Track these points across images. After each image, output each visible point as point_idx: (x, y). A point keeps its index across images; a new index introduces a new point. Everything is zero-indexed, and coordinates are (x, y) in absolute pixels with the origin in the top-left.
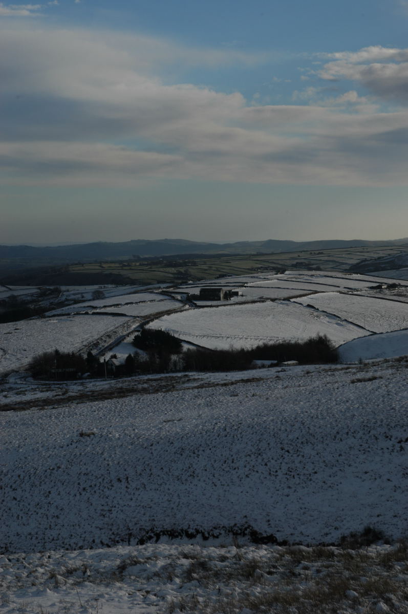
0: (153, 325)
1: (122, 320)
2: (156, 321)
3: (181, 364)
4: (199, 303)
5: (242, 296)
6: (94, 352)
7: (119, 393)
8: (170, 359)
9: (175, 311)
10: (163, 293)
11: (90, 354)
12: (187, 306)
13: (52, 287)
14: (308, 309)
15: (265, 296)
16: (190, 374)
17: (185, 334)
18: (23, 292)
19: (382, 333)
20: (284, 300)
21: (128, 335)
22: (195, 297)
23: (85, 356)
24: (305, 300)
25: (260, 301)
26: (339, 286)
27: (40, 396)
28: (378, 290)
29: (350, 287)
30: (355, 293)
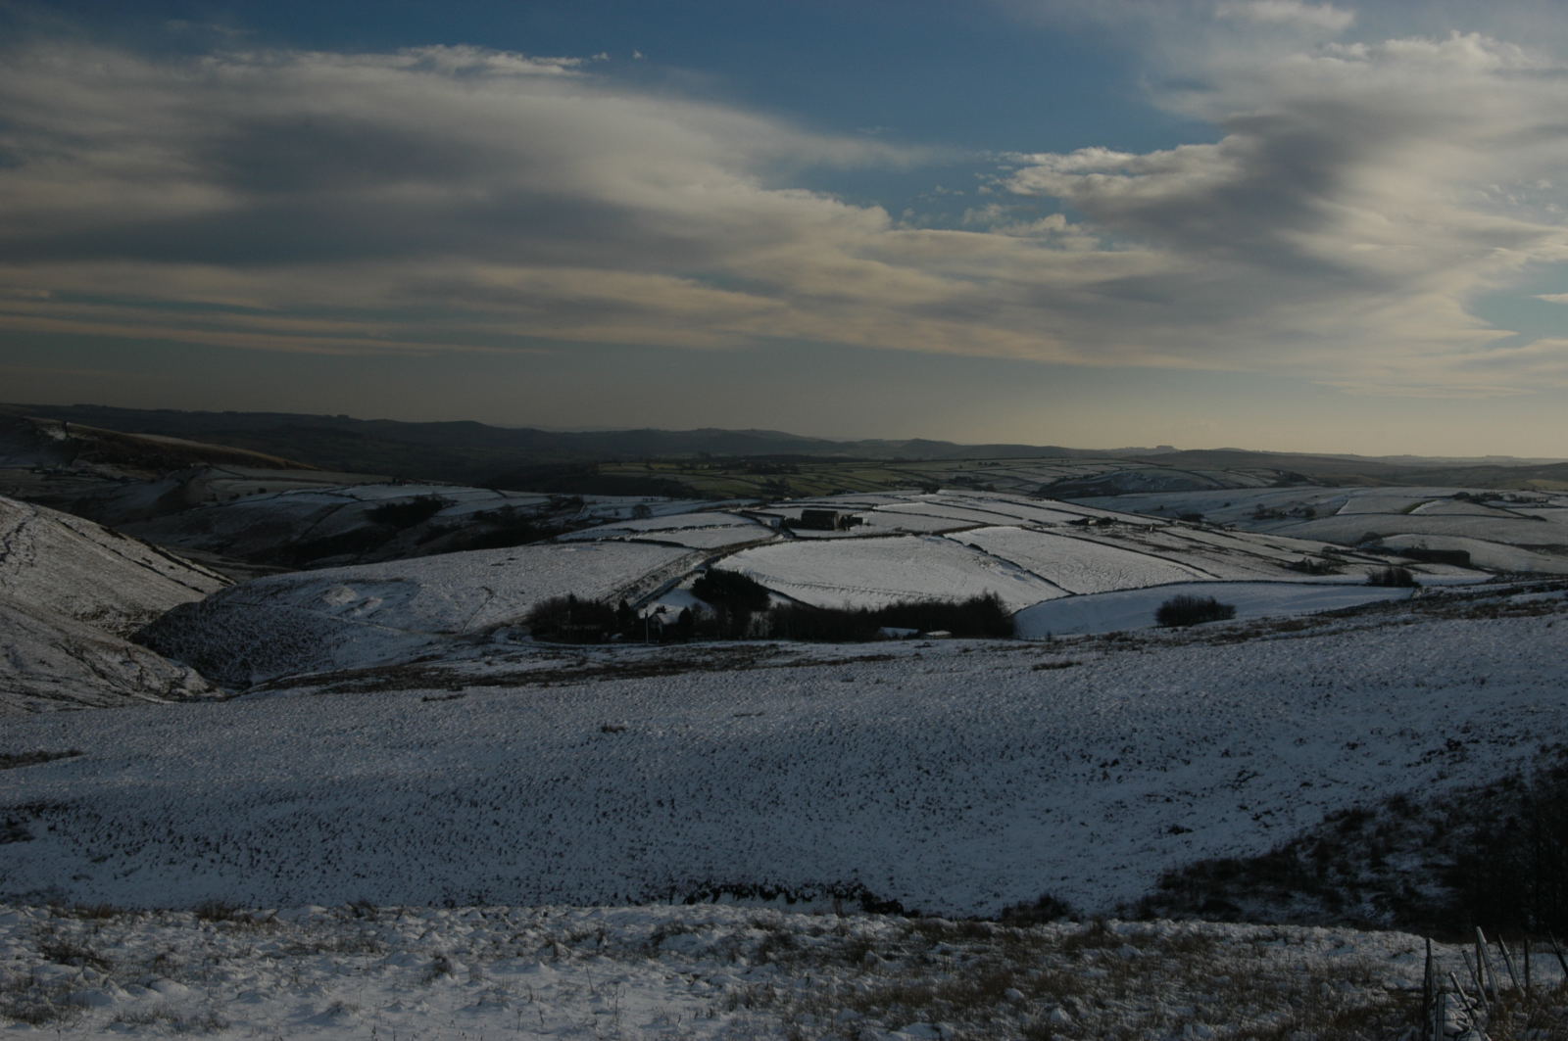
0: (726, 564)
1: (678, 552)
2: (730, 557)
3: (766, 628)
4: (799, 533)
5: (868, 524)
6: (631, 601)
7: (667, 667)
8: (750, 619)
9: (760, 543)
10: (743, 514)
11: (623, 604)
12: (781, 537)
13: (569, 496)
14: (971, 552)
15: (904, 527)
16: (780, 643)
17: (776, 580)
18: (525, 501)
19: (1085, 595)
20: (934, 534)
21: (685, 577)
22: (794, 523)
23: (616, 607)
24: (967, 537)
25: (895, 535)
26: (1021, 518)
27: (542, 664)
28: (1082, 527)
29: (1037, 519)
30: (1047, 529)
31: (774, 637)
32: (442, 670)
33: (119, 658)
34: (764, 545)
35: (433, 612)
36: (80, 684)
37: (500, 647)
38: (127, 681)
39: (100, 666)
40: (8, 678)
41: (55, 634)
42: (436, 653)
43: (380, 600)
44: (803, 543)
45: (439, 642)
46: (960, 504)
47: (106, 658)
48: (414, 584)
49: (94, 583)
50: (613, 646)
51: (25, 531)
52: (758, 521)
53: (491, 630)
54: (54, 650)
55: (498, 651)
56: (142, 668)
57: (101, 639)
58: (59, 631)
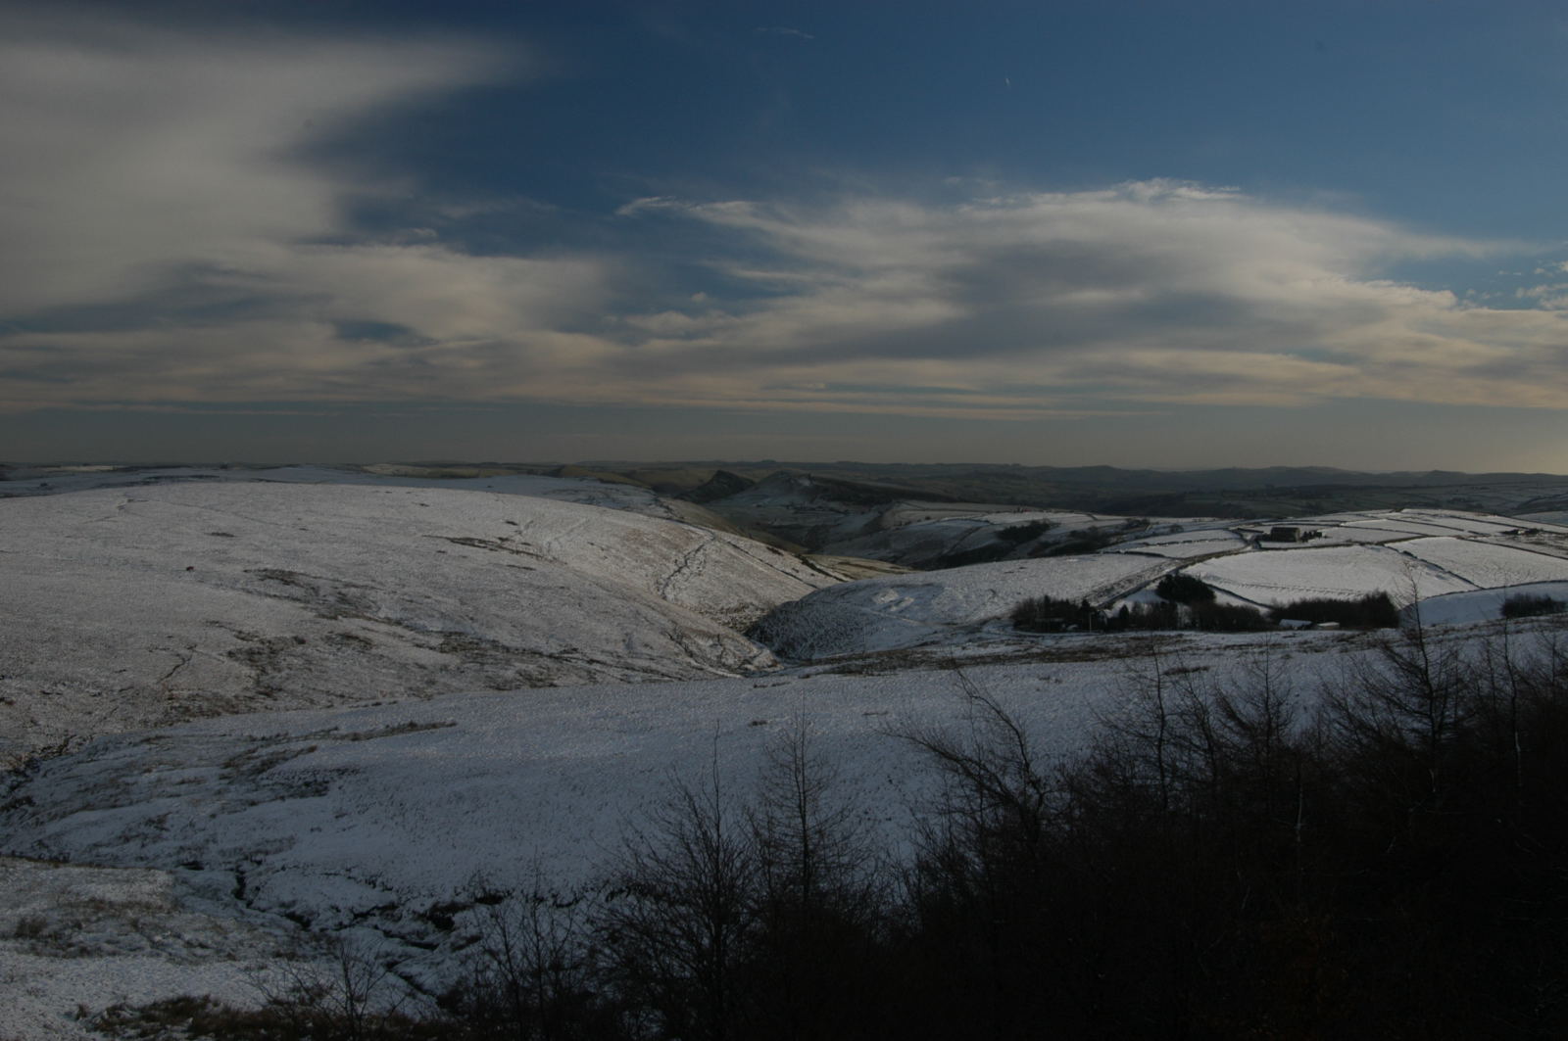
0: (1192, 571)
1: (1157, 561)
2: (1197, 564)
4: (1264, 544)
5: (1326, 537)
7: (1085, 652)
9: (1228, 553)
10: (1234, 531)
11: (1085, 603)
12: (1249, 548)
14: (1402, 556)
15: (1356, 539)
16: (1186, 633)
17: (1228, 582)
19: (1462, 592)
20: (1377, 544)
21: (1154, 581)
22: (1264, 538)
23: (1080, 605)
24: (1403, 545)
25: (1344, 545)
26: (1462, 530)
27: (1001, 649)
28: (1511, 536)
29: (1477, 531)
30: (1479, 538)
31: (1187, 627)
32: (925, 653)
33: (711, 642)
34: (1230, 555)
35: (946, 609)
36: (669, 662)
37: (983, 635)
38: (709, 659)
39: (693, 648)
40: (619, 657)
41: (670, 626)
42: (937, 640)
43: (912, 600)
44: (1264, 553)
45: (942, 631)
46: (1416, 520)
47: (701, 642)
48: (940, 587)
49: (743, 587)
50: (1067, 634)
51: (702, 551)
52: (1242, 536)
53: (984, 622)
54: (662, 637)
55: (980, 639)
56: (725, 649)
57: (702, 628)
58: (674, 622)
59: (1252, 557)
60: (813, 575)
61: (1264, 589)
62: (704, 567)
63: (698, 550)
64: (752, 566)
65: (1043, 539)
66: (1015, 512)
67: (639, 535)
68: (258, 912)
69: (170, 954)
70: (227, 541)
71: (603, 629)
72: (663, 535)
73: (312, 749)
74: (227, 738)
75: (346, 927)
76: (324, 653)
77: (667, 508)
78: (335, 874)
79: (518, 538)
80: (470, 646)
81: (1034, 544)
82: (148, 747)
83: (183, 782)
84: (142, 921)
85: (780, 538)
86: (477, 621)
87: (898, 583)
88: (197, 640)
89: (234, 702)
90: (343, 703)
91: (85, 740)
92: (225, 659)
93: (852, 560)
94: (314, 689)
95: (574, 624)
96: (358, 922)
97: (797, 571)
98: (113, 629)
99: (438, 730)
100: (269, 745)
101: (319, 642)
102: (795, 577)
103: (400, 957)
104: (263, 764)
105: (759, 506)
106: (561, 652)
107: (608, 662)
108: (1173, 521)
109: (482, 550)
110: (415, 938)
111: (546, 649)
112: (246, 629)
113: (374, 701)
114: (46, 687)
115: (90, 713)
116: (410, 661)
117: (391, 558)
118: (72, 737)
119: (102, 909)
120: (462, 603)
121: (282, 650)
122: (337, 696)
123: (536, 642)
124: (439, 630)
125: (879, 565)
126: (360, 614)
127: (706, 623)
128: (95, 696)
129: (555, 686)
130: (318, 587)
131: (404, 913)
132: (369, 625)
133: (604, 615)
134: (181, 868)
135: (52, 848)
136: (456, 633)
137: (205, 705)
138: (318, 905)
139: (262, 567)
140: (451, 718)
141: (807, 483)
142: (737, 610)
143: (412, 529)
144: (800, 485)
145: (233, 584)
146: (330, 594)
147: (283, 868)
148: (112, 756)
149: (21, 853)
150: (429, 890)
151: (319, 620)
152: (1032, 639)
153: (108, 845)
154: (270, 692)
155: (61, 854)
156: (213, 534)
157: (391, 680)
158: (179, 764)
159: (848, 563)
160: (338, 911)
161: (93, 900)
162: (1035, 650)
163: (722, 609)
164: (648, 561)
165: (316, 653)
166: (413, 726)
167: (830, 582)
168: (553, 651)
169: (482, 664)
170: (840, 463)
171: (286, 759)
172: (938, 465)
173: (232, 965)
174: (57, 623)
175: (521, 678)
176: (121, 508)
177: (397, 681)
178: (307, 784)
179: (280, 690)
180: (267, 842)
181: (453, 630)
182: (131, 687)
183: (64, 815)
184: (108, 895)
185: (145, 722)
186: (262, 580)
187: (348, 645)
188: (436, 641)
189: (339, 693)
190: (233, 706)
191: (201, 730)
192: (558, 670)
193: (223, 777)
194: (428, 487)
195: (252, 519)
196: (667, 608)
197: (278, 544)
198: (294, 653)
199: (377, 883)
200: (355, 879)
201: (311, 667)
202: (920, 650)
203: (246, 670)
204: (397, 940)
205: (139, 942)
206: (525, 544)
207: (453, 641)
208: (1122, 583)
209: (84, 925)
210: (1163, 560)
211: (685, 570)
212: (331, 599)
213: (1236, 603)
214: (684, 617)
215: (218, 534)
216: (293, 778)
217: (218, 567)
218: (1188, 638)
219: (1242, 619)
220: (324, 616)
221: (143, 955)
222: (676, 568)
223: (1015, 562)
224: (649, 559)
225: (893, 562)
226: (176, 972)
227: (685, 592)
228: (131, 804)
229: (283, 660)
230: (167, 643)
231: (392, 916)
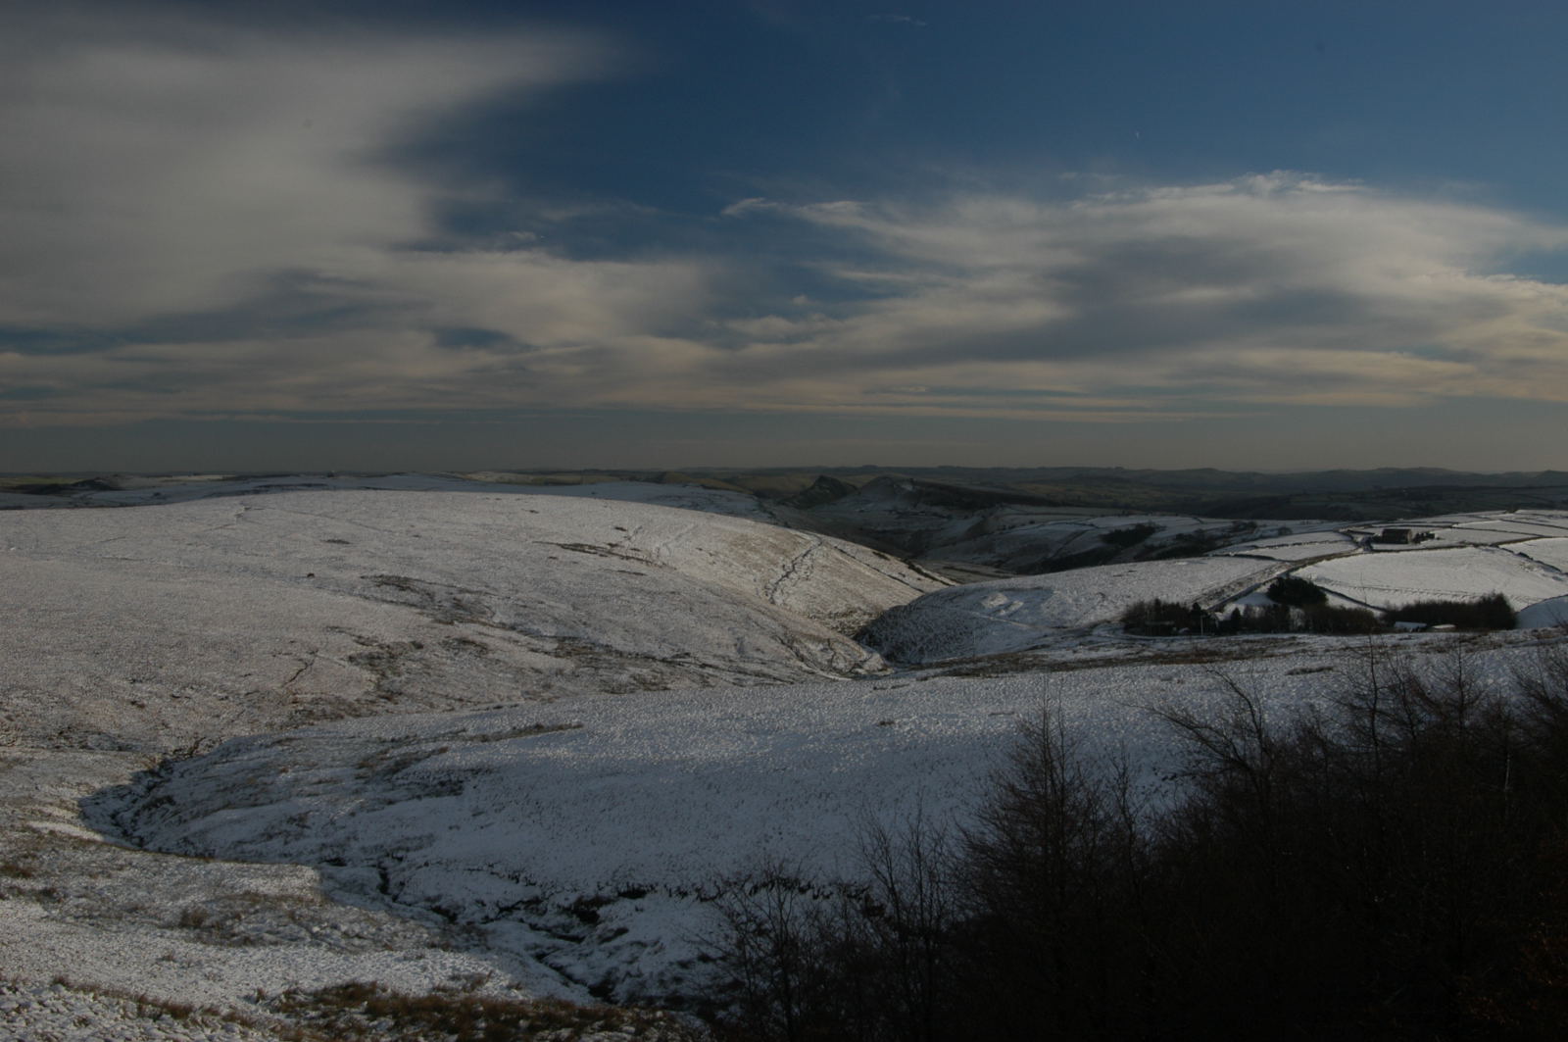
0: (1302, 573)
1: (1269, 564)
2: (1308, 567)
3: (1299, 623)
4: (1375, 547)
5: (1438, 539)
9: (1341, 555)
11: (1196, 606)
12: (1361, 550)
14: (1519, 558)
15: (1469, 540)
16: (1300, 636)
17: (1340, 584)
20: (1490, 545)
21: (1264, 584)
22: (1375, 540)
23: (1191, 608)
24: (1519, 546)
25: (1457, 547)
27: (1112, 652)
31: (1300, 630)
32: (1035, 657)
33: (821, 646)
34: (1343, 556)
35: (1055, 613)
36: (781, 666)
37: (1094, 639)
38: (820, 663)
39: (804, 652)
40: (731, 661)
41: (780, 630)
42: (1046, 643)
43: (1021, 604)
44: (1376, 555)
45: (1053, 635)
46: (1531, 521)
47: (812, 646)
48: (1049, 591)
49: (851, 591)
50: (1178, 637)
51: (809, 555)
52: (1352, 538)
53: (1094, 626)
54: (773, 641)
55: (1091, 642)
56: (835, 654)
57: (813, 632)
58: (784, 627)
59: (1363, 560)
60: (919, 579)
61: (1376, 591)
62: (812, 572)
63: (805, 555)
64: (860, 572)
65: (1148, 542)
66: (1119, 515)
67: (747, 541)
68: (404, 906)
69: (330, 944)
70: (343, 548)
71: (714, 634)
72: (771, 540)
73: (443, 750)
74: (357, 740)
75: (492, 920)
76: (442, 657)
77: (771, 513)
78: (478, 870)
79: (627, 544)
80: (584, 651)
81: (1140, 547)
82: (280, 748)
83: (320, 782)
84: (298, 912)
85: (884, 542)
86: (590, 625)
87: (1007, 586)
88: (318, 645)
89: (357, 705)
90: (462, 707)
91: (214, 743)
92: (346, 663)
93: (957, 565)
94: (433, 693)
95: (686, 629)
96: (503, 916)
97: (904, 576)
98: (238, 635)
99: (566, 732)
100: (400, 746)
101: (438, 647)
102: (902, 581)
103: (549, 948)
104: (397, 764)
105: (862, 511)
106: (673, 657)
107: (721, 666)
108: (1281, 524)
109: (592, 556)
110: (560, 931)
111: (659, 654)
112: (364, 634)
113: (495, 705)
114: (175, 691)
115: (218, 716)
116: (526, 666)
117: (504, 564)
118: (202, 739)
119: (258, 902)
120: (575, 608)
121: (401, 654)
122: (455, 700)
123: (648, 646)
124: (553, 635)
125: (983, 569)
126: (475, 619)
127: (815, 628)
128: (222, 699)
129: (669, 689)
130: (434, 593)
131: (549, 907)
132: (484, 630)
133: (715, 620)
134: (324, 864)
135: (197, 845)
136: (570, 638)
137: (328, 709)
138: (463, 899)
139: (379, 573)
140: (576, 720)
141: (909, 488)
142: (845, 615)
143: (523, 536)
144: (903, 489)
145: (350, 590)
146: (446, 600)
147: (426, 864)
148: (246, 758)
149: (168, 849)
150: (572, 885)
151: (436, 625)
152: (1143, 642)
153: (251, 842)
154: (390, 696)
155: (206, 850)
156: (329, 541)
157: (507, 684)
158: (314, 765)
159: (952, 568)
160: (484, 905)
161: (247, 893)
162: (1146, 653)
163: (831, 613)
164: (756, 566)
165: (434, 658)
166: (539, 728)
167: (937, 587)
168: (666, 655)
169: (596, 669)
170: (941, 467)
171: (418, 760)
172: (1040, 469)
173: (391, 956)
174: (183, 628)
175: (635, 682)
176: (239, 516)
177: (513, 685)
178: (442, 784)
179: (400, 694)
180: (408, 839)
181: (566, 635)
182: (257, 691)
183: (206, 813)
184: (261, 889)
185: (271, 725)
186: (379, 586)
187: (465, 650)
188: (550, 646)
189: (458, 697)
190: (355, 710)
191: (330, 732)
192: (671, 674)
193: (358, 777)
194: (537, 494)
195: (367, 527)
196: (777, 612)
197: (393, 551)
198: (412, 658)
199: (521, 878)
200: (498, 874)
201: (430, 671)
202: (1030, 653)
203: (367, 675)
204: (544, 933)
205: (298, 932)
206: (635, 549)
207: (568, 645)
208: (1232, 586)
209: (243, 917)
210: (1274, 563)
211: (792, 575)
212: (447, 604)
213: (1348, 605)
214: (794, 621)
215: (334, 541)
216: (428, 777)
217: (336, 574)
218: (1302, 641)
219: (1355, 622)
220: (440, 622)
221: (304, 945)
222: (784, 573)
223: (1123, 565)
224: (757, 564)
225: (997, 567)
226: (338, 961)
227: (793, 597)
228: (271, 802)
229: (403, 664)
230: (290, 648)
231: (538, 910)
